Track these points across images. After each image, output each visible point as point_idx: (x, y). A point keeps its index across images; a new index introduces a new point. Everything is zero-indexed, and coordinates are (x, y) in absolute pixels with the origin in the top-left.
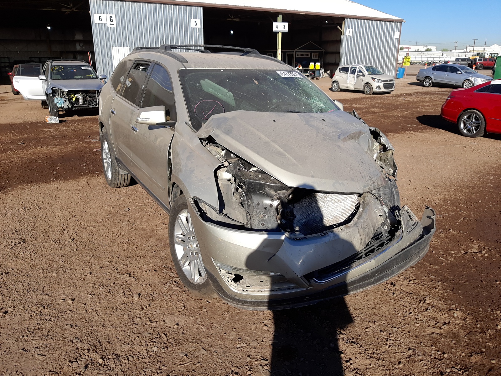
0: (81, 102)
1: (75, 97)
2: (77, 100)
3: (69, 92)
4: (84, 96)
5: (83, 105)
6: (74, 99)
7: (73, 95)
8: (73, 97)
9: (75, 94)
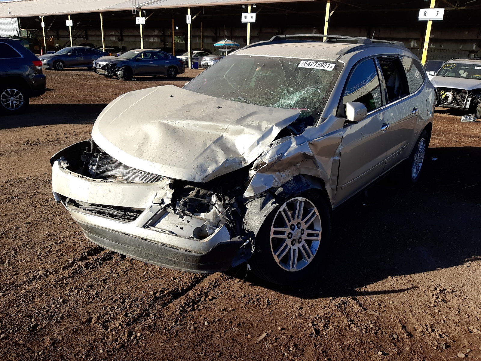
0: (449, 100)
1: (446, 94)
2: (447, 97)
3: (440, 89)
4: (454, 94)
5: (450, 103)
6: (443, 96)
7: (443, 92)
8: (443, 94)
9: (446, 92)
